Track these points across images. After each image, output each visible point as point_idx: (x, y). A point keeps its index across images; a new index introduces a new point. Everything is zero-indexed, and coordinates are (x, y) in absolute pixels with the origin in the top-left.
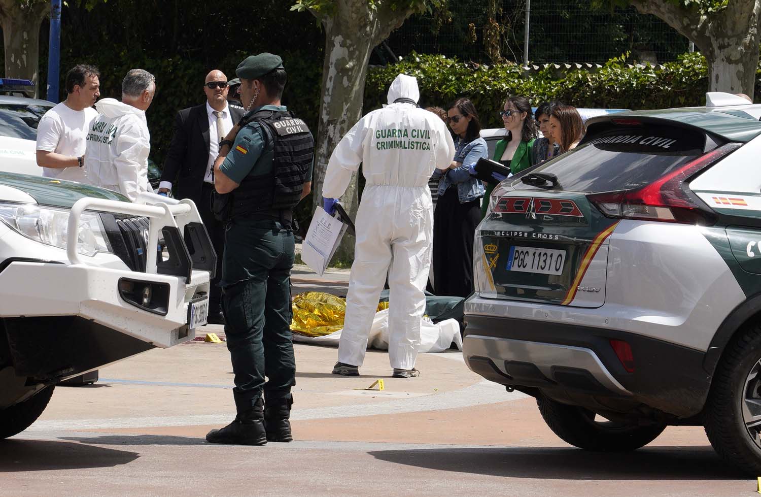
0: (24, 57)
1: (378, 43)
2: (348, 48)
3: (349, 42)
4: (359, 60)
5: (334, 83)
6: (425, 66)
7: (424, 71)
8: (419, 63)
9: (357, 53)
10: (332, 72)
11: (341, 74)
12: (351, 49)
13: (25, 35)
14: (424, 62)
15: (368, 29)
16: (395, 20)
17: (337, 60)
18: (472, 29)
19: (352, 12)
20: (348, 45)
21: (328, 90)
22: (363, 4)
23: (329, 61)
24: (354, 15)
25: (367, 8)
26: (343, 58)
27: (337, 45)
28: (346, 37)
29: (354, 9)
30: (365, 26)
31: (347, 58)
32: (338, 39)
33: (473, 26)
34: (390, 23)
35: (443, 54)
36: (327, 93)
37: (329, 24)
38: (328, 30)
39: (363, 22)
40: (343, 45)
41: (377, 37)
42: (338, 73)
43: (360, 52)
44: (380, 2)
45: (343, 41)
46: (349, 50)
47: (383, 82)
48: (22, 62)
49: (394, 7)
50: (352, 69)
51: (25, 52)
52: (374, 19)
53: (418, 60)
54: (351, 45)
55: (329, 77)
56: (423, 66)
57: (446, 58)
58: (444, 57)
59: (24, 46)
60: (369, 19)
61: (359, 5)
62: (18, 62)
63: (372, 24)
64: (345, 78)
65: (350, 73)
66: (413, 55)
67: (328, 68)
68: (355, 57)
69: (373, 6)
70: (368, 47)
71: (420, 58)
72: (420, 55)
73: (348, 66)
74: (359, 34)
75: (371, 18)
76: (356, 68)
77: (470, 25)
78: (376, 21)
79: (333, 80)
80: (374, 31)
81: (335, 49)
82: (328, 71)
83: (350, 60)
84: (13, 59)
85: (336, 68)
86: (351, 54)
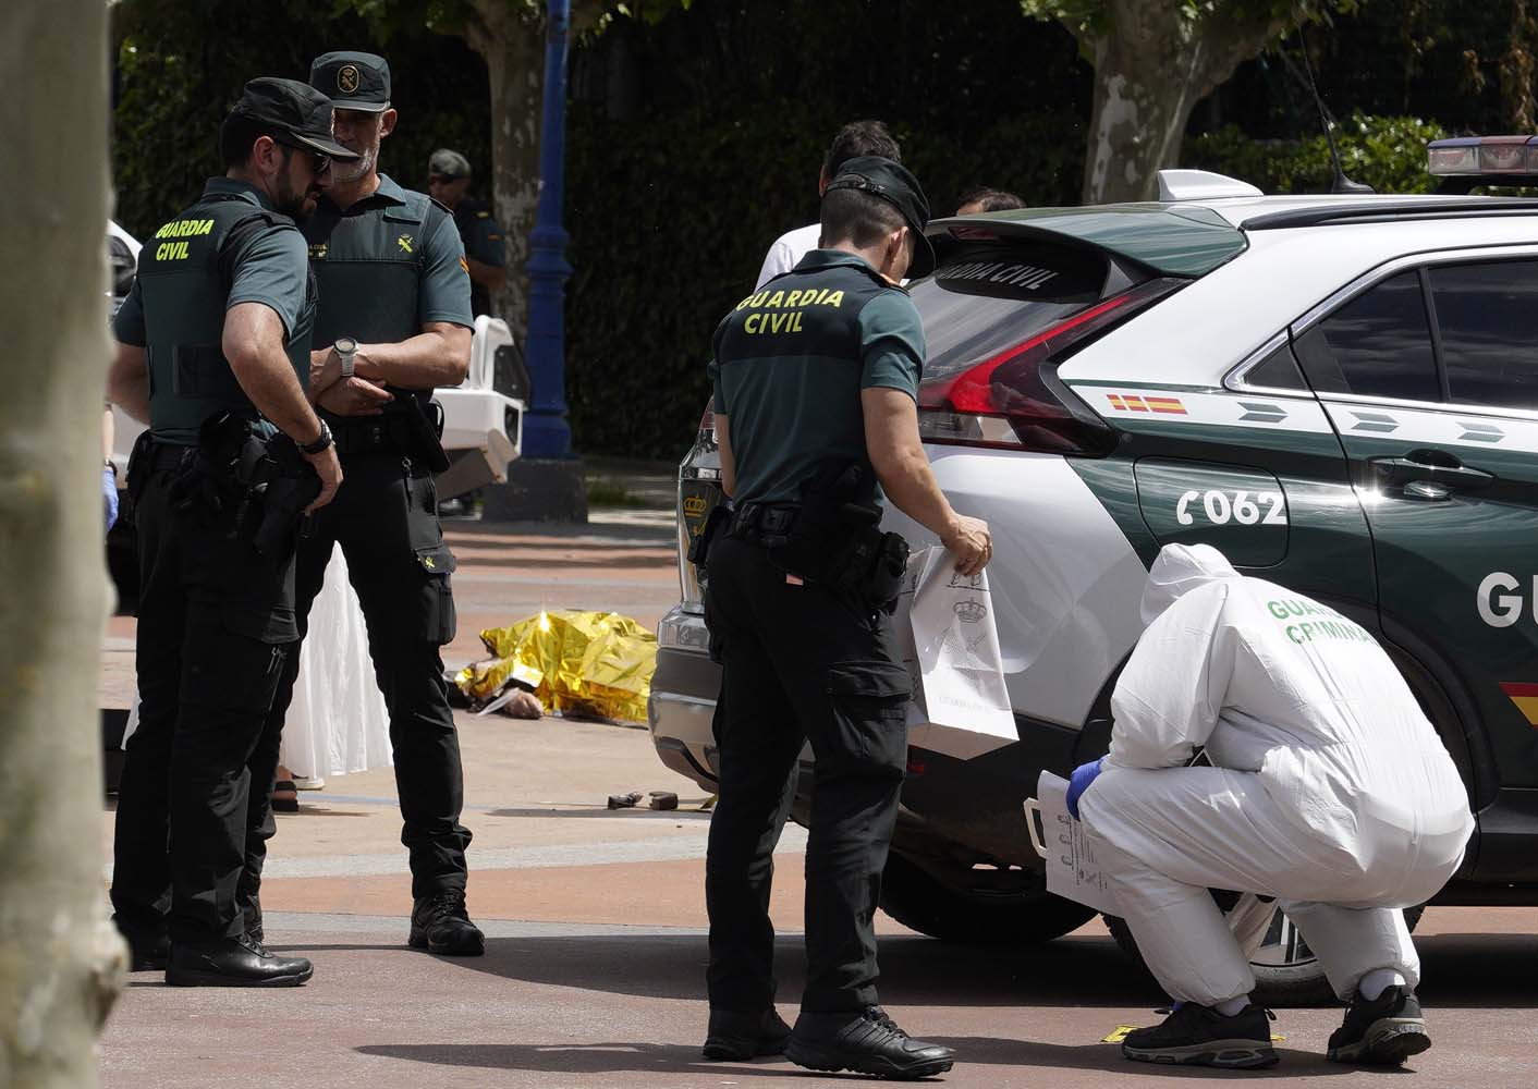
0: (530, 124)
1: (1205, 92)
2: (1137, 101)
3: (1138, 88)
4: (1161, 125)
5: (1108, 172)
6: (1374, 142)
7: (1370, 152)
8: (1365, 136)
9: (1156, 111)
10: (1103, 152)
11: (1121, 156)
12: (1144, 103)
13: (533, 79)
14: (1375, 133)
15: (1179, 60)
16: (1242, 42)
17: (1115, 127)
18: (1471, 61)
19: (1143, 26)
20: (1136, 94)
21: (1095, 189)
22: (1165, 9)
23: (1097, 129)
24: (1147, 33)
25: (1178, 16)
26: (1128, 123)
27: (1114, 97)
28: (1134, 77)
29: (1146, 18)
30: (1174, 54)
31: (1135, 123)
32: (1116, 83)
33: (1472, 57)
34: (1231, 48)
35: (1416, 116)
36: (1092, 197)
37: (1099, 52)
38: (1097, 63)
39: (1169, 46)
40: (1125, 95)
41: (1202, 78)
42: (1115, 153)
43: (1163, 111)
44: (1210, 6)
45: (1126, 87)
46: (1138, 105)
48: (526, 133)
49: (1239, 14)
50: (1145, 144)
51: (532, 113)
52: (1195, 39)
53: (1363, 126)
54: (1142, 96)
55: (1098, 160)
57: (1426, 124)
58: (1419, 122)
59: (531, 101)
60: (1182, 41)
61: (1157, 9)
62: (518, 134)
63: (1189, 49)
64: (1131, 165)
65: (1141, 154)
66: (1355, 118)
67: (1096, 143)
68: (1151, 119)
69: (1191, 14)
70: (1182, 99)
71: (1368, 125)
72: (1370, 119)
73: (1136, 140)
74: (1160, 72)
75: (1187, 37)
76: (1153, 143)
77: (1467, 53)
78: (1200, 44)
79: (1105, 168)
80: (1193, 65)
81: (1110, 103)
82: (1095, 150)
83: (1140, 126)
84: (507, 129)
85: (1111, 143)
86: (1143, 114)
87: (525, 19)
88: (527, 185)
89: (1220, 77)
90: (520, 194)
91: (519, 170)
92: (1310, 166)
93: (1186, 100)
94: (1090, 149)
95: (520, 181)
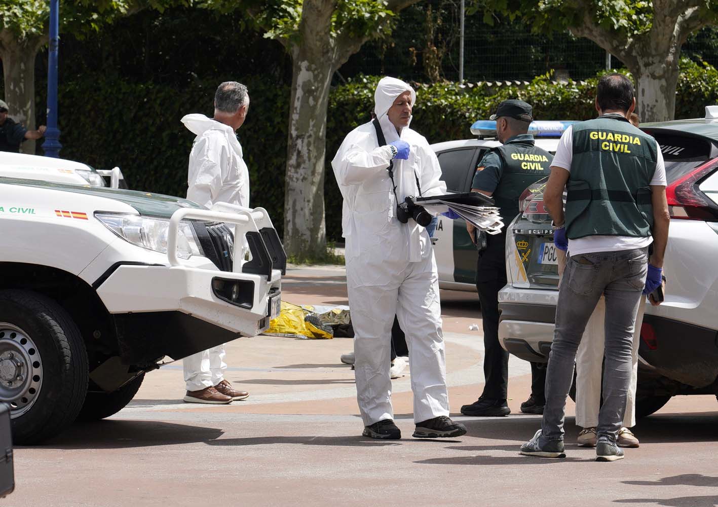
0: (22, 85)
1: (338, 67)
2: (313, 72)
3: (313, 66)
4: (323, 81)
5: (301, 103)
8: (366, 84)
9: (321, 76)
10: (299, 93)
11: (307, 95)
12: (316, 72)
13: (23, 66)
15: (329, 54)
16: (353, 47)
17: (304, 83)
18: (413, 52)
19: (317, 40)
20: (313, 69)
21: (296, 108)
22: (326, 33)
23: (296, 84)
24: (318, 43)
25: (329, 36)
26: (309, 81)
27: (303, 69)
28: (311, 62)
29: (318, 37)
30: (328, 52)
31: (312, 81)
32: (304, 64)
33: (413, 51)
34: (348, 49)
36: (295, 111)
37: (295, 51)
38: (295, 56)
39: (326, 50)
40: (308, 69)
41: (337, 61)
42: (305, 94)
43: (324, 75)
44: (340, 32)
45: (308, 66)
46: (313, 73)
47: (335, 101)
48: (20, 89)
49: (352, 35)
50: (317, 89)
51: (23, 80)
52: (335, 46)
53: (365, 80)
54: (316, 69)
55: (297, 97)
56: (369, 85)
59: (22, 75)
60: (330, 45)
61: (323, 34)
62: (17, 89)
63: (333, 49)
64: (311, 99)
65: (315, 94)
66: (361, 77)
67: (296, 89)
68: (319, 79)
69: (334, 35)
70: (330, 70)
71: (367, 79)
72: (368, 77)
73: (313, 88)
74: (322, 59)
75: (332, 45)
76: (320, 89)
77: (411, 49)
78: (336, 48)
79: (300, 100)
80: (334, 56)
81: (301, 73)
82: (295, 94)
83: (315, 82)
84: (12, 87)
85: (303, 89)
86: (316, 77)
87: (19, 41)
88: (21, 111)
89: (344, 61)
90: (18, 115)
91: (18, 105)
92: (345, 97)
93: (331, 71)
94: (292, 92)
95: (18, 109)
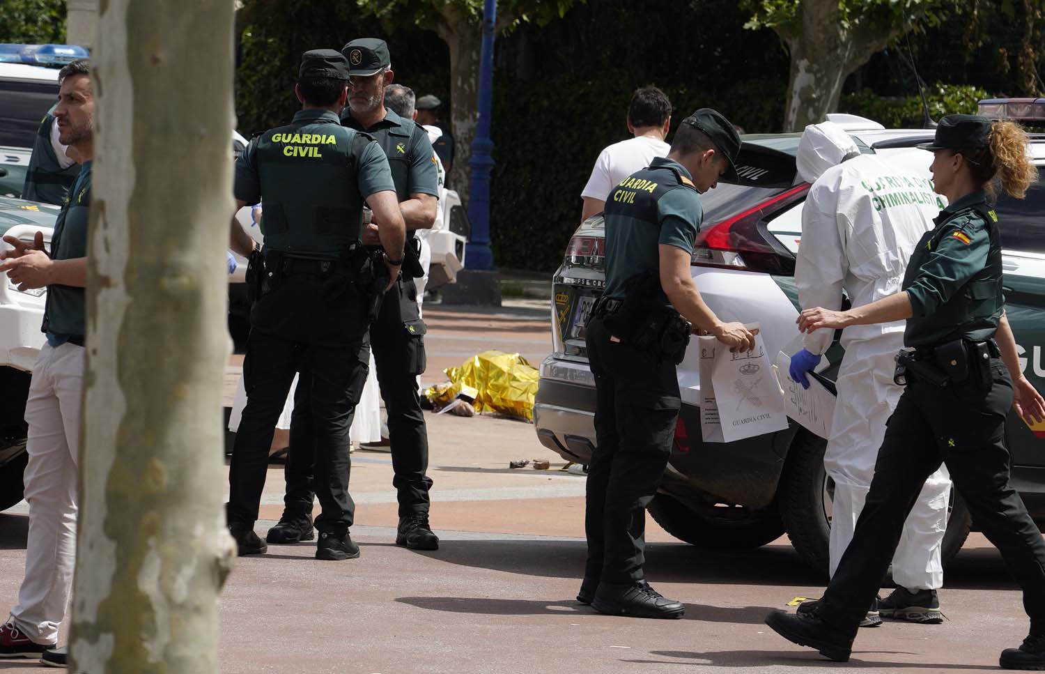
0: (472, 81)
1: (852, 69)
2: (815, 74)
3: (815, 67)
4: (828, 87)
5: (797, 115)
6: (947, 99)
7: (946, 106)
8: (942, 96)
9: (825, 80)
10: (795, 102)
11: (805, 105)
12: (819, 75)
13: (474, 55)
14: (949, 95)
15: (839, 51)
16: (875, 42)
17: (802, 88)
18: (1003, 55)
19: (819, 32)
20: (814, 70)
21: (791, 123)
22: (832, 23)
23: (792, 90)
24: (822, 36)
25: (838, 27)
26: (809, 87)
27: (802, 71)
28: (813, 60)
29: (821, 27)
30: (836, 47)
31: (814, 87)
32: (803, 64)
33: (1004, 53)
34: (868, 45)
35: (972, 85)
36: (789, 128)
37: (794, 45)
38: (793, 51)
39: (833, 44)
40: (808, 70)
41: (852, 61)
42: (802, 103)
43: (829, 80)
44: (857, 21)
45: (808, 66)
46: (815, 76)
48: (470, 86)
49: (873, 26)
50: (819, 98)
51: (474, 75)
52: (848, 40)
53: (942, 91)
54: (819, 71)
55: (792, 107)
57: (977, 89)
58: (974, 89)
59: (473, 68)
60: (840, 39)
61: (827, 22)
62: (466, 87)
63: (845, 45)
64: (811, 110)
65: (816, 104)
66: (938, 86)
67: (791, 97)
68: (822, 84)
69: (846, 25)
70: (840, 73)
71: (944, 90)
72: (946, 86)
73: (814, 96)
74: (828, 58)
75: (843, 38)
76: (824, 98)
77: (1001, 51)
78: (851, 43)
79: (796, 112)
80: (847, 54)
81: (800, 75)
82: (791, 102)
83: (816, 89)
84: (459, 84)
85: (800, 97)
86: (818, 82)
87: (471, 21)
88: (471, 116)
89: (862, 61)
90: (466, 120)
91: (466, 108)
92: (912, 113)
93: (843, 75)
94: (788, 101)
95: (466, 113)
